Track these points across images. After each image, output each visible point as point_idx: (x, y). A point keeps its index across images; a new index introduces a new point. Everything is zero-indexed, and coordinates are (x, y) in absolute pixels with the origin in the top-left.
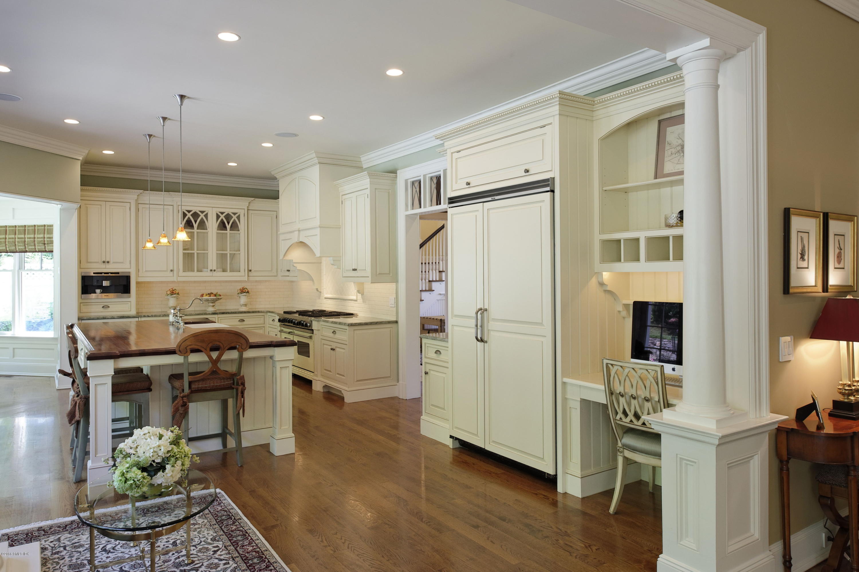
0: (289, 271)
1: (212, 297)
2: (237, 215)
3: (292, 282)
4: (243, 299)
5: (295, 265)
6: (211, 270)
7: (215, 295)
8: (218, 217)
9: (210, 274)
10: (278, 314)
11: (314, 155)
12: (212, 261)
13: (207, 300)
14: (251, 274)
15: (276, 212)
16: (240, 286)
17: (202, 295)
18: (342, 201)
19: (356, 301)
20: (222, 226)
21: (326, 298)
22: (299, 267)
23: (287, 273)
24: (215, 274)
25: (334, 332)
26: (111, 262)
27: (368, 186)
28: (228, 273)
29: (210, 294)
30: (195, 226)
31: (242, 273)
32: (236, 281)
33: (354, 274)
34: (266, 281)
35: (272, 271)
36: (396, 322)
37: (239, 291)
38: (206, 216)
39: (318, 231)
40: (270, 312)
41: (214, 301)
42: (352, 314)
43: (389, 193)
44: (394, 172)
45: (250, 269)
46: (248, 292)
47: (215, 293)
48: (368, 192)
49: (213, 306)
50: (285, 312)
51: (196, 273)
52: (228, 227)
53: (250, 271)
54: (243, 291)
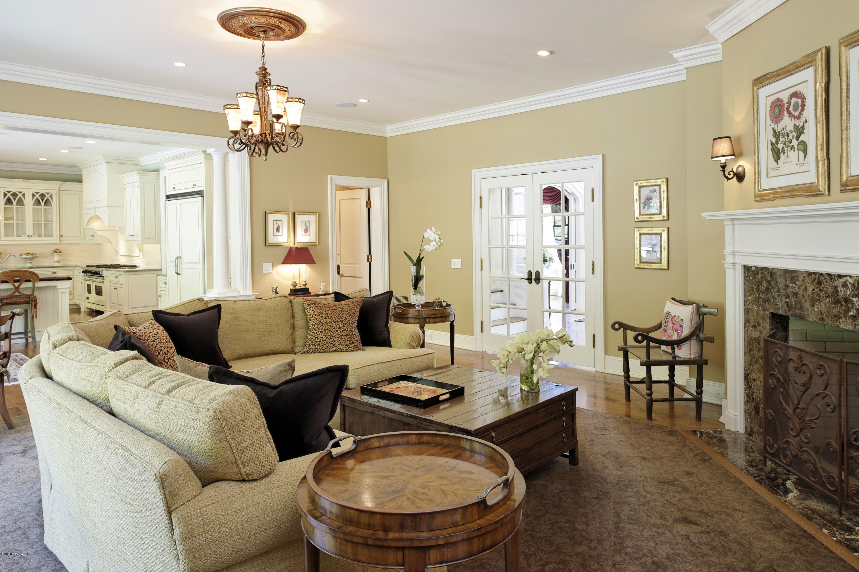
0: (93, 236)
1: (30, 256)
2: (49, 195)
4: (56, 257)
5: (96, 232)
6: (28, 236)
7: (32, 255)
8: (34, 196)
9: (27, 238)
10: (82, 267)
11: (102, 157)
12: (29, 229)
13: (25, 258)
14: (62, 238)
15: (81, 192)
16: (54, 247)
17: (21, 255)
18: (123, 189)
19: (139, 257)
20: (38, 203)
21: (121, 256)
22: (99, 233)
23: (92, 238)
24: (32, 238)
25: (116, 277)
27: (139, 180)
28: (43, 238)
29: (27, 254)
30: (15, 203)
31: (55, 237)
32: (51, 244)
33: (132, 238)
34: (76, 244)
35: (80, 236)
36: (161, 270)
37: (53, 251)
38: (24, 195)
39: (106, 209)
40: (77, 266)
41: (31, 259)
42: (135, 266)
43: (154, 185)
44: (157, 171)
45: (62, 234)
46: (60, 252)
47: (32, 252)
48: (138, 184)
49: (31, 263)
50: (87, 266)
51: (15, 238)
52: (43, 203)
53: (62, 236)
54: (56, 251)
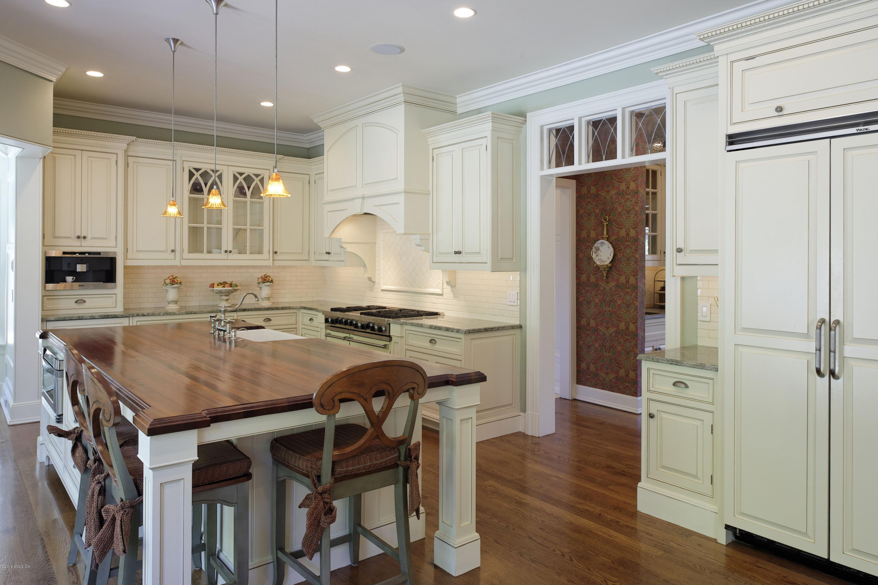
0: (329, 253)
1: (227, 288)
2: (260, 178)
3: (323, 267)
4: (265, 291)
5: (344, 245)
6: (226, 252)
7: (231, 285)
8: (235, 179)
9: (224, 256)
10: (324, 312)
11: (400, 90)
12: (227, 239)
13: (220, 292)
14: (277, 257)
15: (308, 176)
16: (260, 274)
17: (212, 286)
18: (433, 157)
19: (441, 295)
20: (241, 192)
21: (382, 290)
22: (349, 248)
23: (327, 257)
24: (230, 256)
25: (433, 341)
26: (89, 237)
27: (489, 134)
28: (248, 256)
29: (224, 284)
30: (206, 190)
31: (265, 255)
32: (254, 267)
33: (457, 258)
34: (291, 267)
35: (302, 253)
36: (520, 327)
37: (260, 280)
38: (220, 177)
39: (401, 198)
40: (305, 308)
41: (228, 293)
42: (436, 314)
43: (513, 144)
44: (522, 115)
45: (275, 250)
46: (272, 281)
47: (229, 281)
48: (488, 142)
49: (227, 300)
50: (332, 310)
51: (205, 255)
52: (249, 193)
53: (276, 253)
54: (266, 280)
